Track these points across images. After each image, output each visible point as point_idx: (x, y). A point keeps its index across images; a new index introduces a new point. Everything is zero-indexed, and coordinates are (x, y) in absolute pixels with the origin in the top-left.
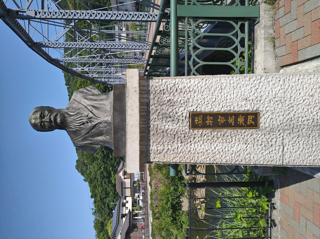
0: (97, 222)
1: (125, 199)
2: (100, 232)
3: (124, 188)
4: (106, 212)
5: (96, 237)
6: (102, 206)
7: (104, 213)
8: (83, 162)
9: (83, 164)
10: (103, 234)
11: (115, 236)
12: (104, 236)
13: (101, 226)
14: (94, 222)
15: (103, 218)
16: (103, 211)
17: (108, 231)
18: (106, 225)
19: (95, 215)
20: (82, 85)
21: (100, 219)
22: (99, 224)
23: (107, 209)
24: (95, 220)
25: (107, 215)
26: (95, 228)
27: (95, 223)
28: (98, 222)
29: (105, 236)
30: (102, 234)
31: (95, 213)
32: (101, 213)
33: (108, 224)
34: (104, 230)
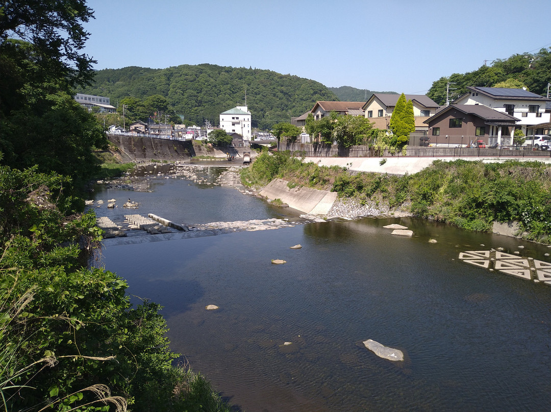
0: (524, 60)
1: (546, 112)
2: (505, 67)
4: (542, 75)
5: (497, 61)
7: (540, 71)
10: (500, 73)
11: (473, 95)
12: (496, 74)
13: (515, 68)
14: (526, 54)
15: (530, 72)
16: (544, 69)
17: (503, 82)
18: (515, 78)
19: (540, 53)
21: (530, 65)
22: (519, 64)
23: (548, 76)
24: (529, 56)
25: (536, 78)
26: (514, 57)
27: (523, 56)
28: (524, 62)
29: (496, 77)
30: (499, 71)
31: (545, 53)
32: (542, 65)
33: (516, 82)
34: (507, 74)
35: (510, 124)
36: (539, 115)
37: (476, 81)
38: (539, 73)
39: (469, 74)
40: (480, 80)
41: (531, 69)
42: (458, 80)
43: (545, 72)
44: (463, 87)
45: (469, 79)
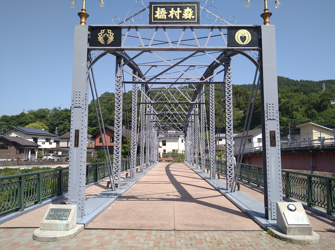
0: (46, 112)
1: (54, 142)
2: (35, 115)
3: (68, 140)
4: (54, 121)
5: (30, 111)
6: (61, 117)
7: (53, 119)
8: (112, 99)
9: (110, 99)
10: (32, 118)
11: (15, 131)
12: (30, 118)
13: (41, 116)
14: (46, 109)
15: (49, 118)
16: (55, 118)
17: (34, 123)
18: (41, 121)
19: (54, 110)
21: (49, 115)
22: (43, 114)
23: (58, 122)
24: (48, 110)
25: (52, 122)
26: (40, 110)
27: (45, 110)
29: (30, 120)
30: (32, 117)
31: (56, 110)
32: (54, 116)
33: (41, 123)
34: (37, 119)
35: (35, 148)
36: (50, 143)
37: (17, 121)
38: (53, 120)
39: (13, 116)
40: (20, 121)
41: (50, 117)
42: (6, 119)
43: (56, 120)
44: (10, 124)
45: (13, 119)
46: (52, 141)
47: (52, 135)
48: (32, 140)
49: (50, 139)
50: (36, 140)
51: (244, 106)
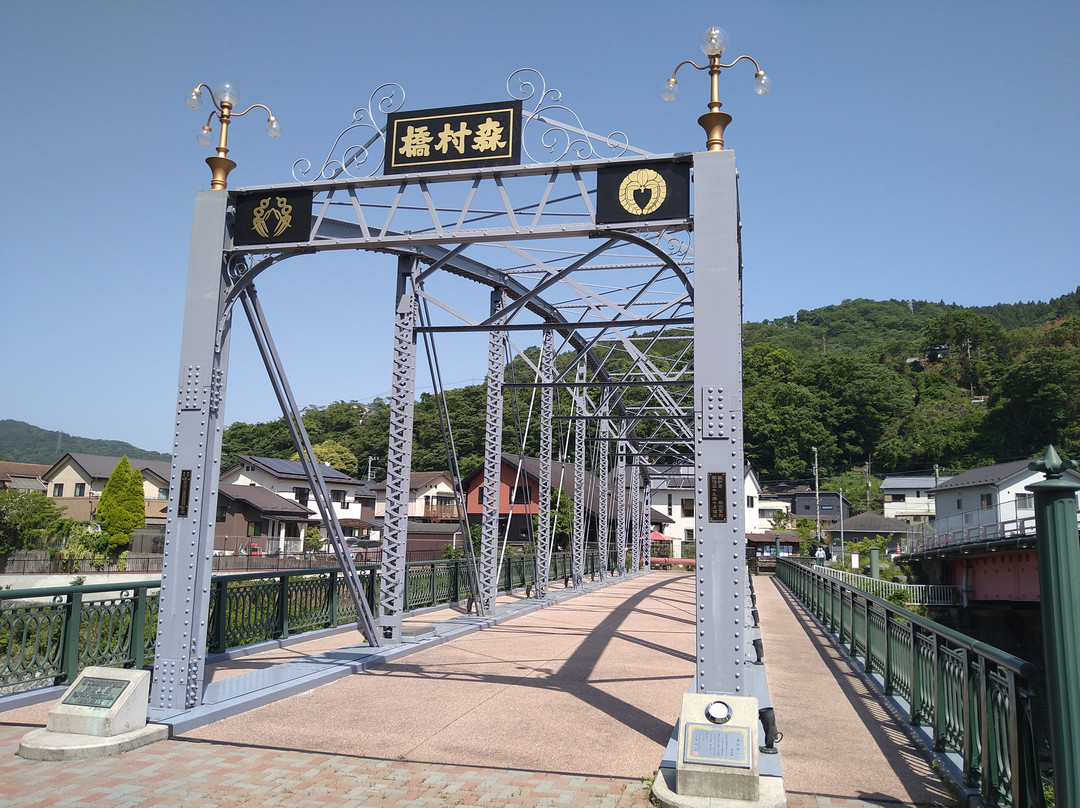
0: (352, 412)
1: (357, 500)
2: (323, 420)
5: (310, 408)
7: (372, 432)
10: (314, 430)
11: (248, 470)
13: (338, 423)
14: (354, 403)
15: (359, 430)
16: (377, 431)
17: (317, 445)
18: (336, 439)
19: (375, 404)
20: (777, 366)
21: (361, 421)
22: (344, 418)
24: (359, 406)
26: (337, 405)
27: (350, 405)
28: (351, 415)
30: (312, 426)
31: (380, 405)
32: (375, 423)
33: (338, 446)
34: (326, 433)
36: (345, 506)
37: (273, 439)
38: (371, 435)
39: (262, 425)
40: (280, 438)
41: (363, 427)
42: (243, 434)
43: (378, 434)
44: (252, 447)
45: (263, 435)
46: (349, 498)
47: (350, 482)
48: (291, 496)
49: (345, 493)
50: (302, 495)
51: (990, 378)
